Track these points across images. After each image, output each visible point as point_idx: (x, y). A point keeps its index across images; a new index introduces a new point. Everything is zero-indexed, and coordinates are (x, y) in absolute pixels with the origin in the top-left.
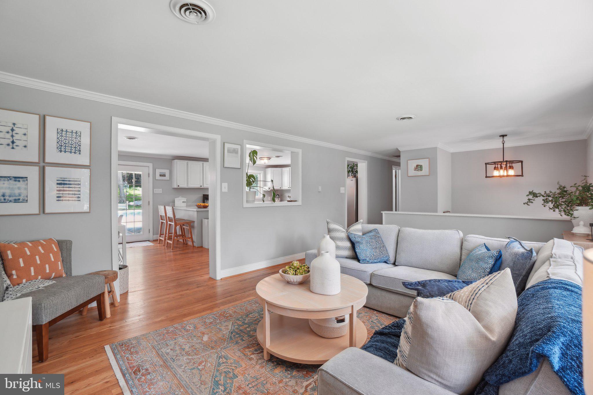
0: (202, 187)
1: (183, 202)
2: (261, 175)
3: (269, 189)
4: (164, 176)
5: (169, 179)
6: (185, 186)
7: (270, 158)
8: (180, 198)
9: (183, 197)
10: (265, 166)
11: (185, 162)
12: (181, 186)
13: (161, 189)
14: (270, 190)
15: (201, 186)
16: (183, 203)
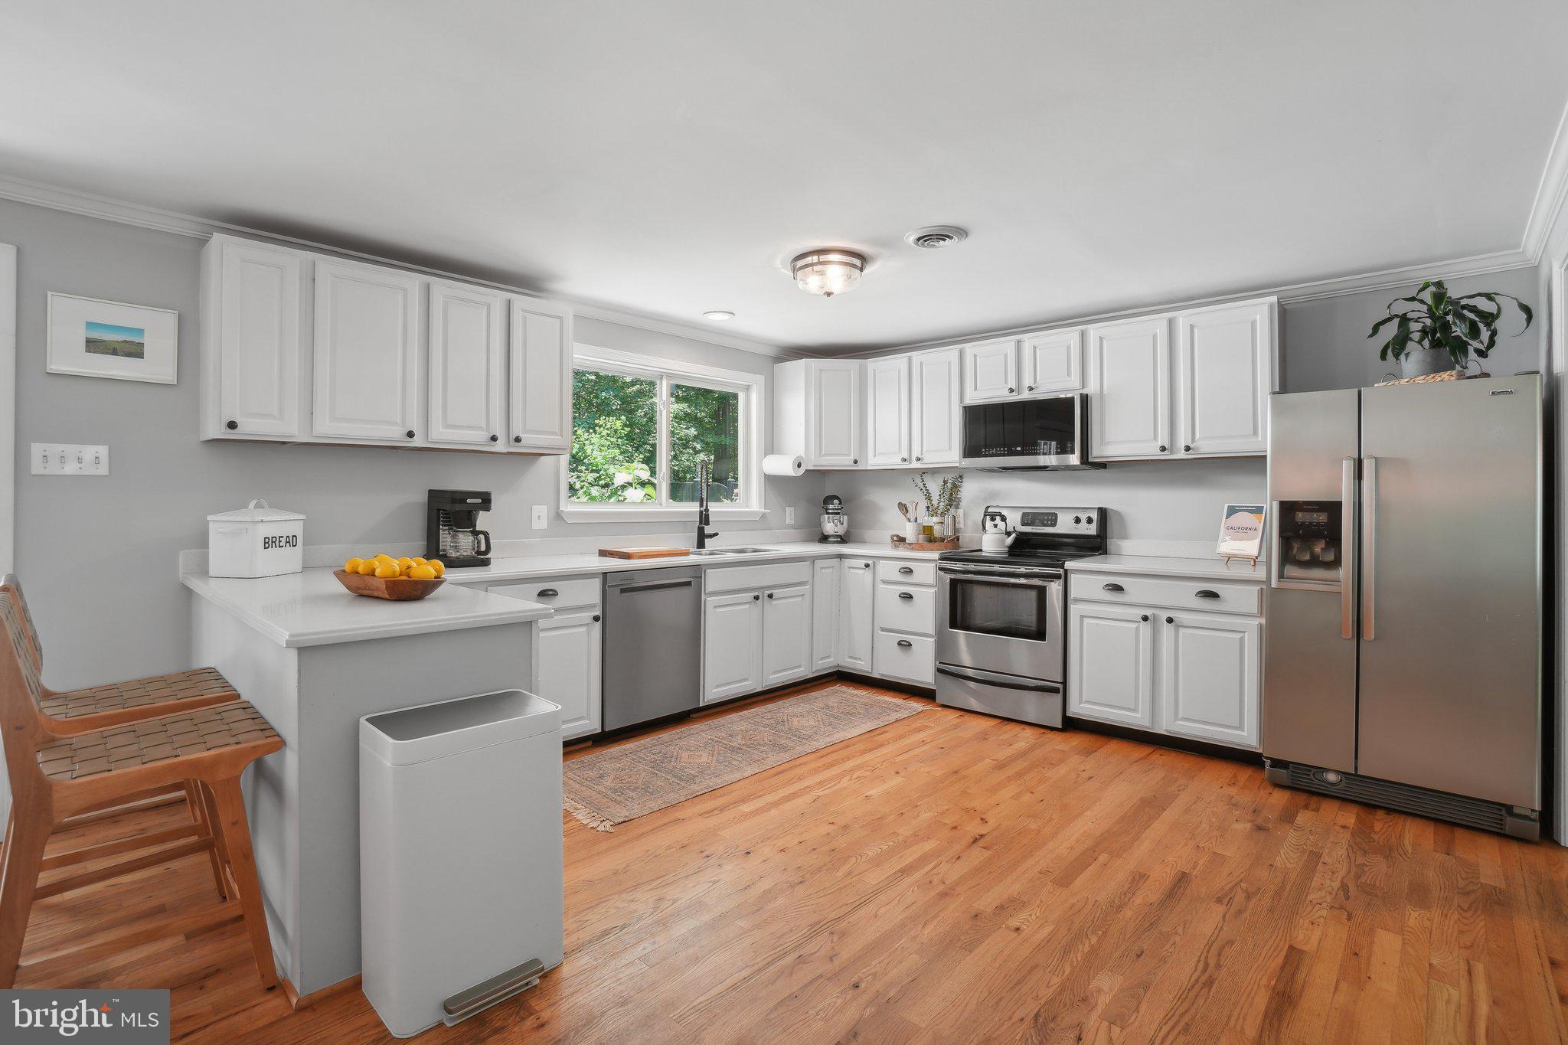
0: (418, 442)
1: (269, 543)
2: (754, 397)
3: (799, 465)
4: (135, 351)
5: (168, 375)
6: (292, 429)
7: (863, 258)
8: (251, 513)
9: (275, 506)
10: (771, 352)
11: (294, 259)
12: (250, 428)
13: (103, 451)
14: (801, 471)
15: (410, 434)
16: (273, 551)
